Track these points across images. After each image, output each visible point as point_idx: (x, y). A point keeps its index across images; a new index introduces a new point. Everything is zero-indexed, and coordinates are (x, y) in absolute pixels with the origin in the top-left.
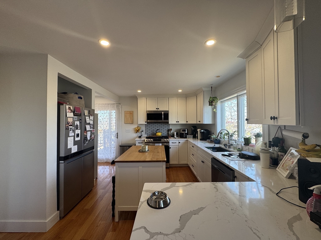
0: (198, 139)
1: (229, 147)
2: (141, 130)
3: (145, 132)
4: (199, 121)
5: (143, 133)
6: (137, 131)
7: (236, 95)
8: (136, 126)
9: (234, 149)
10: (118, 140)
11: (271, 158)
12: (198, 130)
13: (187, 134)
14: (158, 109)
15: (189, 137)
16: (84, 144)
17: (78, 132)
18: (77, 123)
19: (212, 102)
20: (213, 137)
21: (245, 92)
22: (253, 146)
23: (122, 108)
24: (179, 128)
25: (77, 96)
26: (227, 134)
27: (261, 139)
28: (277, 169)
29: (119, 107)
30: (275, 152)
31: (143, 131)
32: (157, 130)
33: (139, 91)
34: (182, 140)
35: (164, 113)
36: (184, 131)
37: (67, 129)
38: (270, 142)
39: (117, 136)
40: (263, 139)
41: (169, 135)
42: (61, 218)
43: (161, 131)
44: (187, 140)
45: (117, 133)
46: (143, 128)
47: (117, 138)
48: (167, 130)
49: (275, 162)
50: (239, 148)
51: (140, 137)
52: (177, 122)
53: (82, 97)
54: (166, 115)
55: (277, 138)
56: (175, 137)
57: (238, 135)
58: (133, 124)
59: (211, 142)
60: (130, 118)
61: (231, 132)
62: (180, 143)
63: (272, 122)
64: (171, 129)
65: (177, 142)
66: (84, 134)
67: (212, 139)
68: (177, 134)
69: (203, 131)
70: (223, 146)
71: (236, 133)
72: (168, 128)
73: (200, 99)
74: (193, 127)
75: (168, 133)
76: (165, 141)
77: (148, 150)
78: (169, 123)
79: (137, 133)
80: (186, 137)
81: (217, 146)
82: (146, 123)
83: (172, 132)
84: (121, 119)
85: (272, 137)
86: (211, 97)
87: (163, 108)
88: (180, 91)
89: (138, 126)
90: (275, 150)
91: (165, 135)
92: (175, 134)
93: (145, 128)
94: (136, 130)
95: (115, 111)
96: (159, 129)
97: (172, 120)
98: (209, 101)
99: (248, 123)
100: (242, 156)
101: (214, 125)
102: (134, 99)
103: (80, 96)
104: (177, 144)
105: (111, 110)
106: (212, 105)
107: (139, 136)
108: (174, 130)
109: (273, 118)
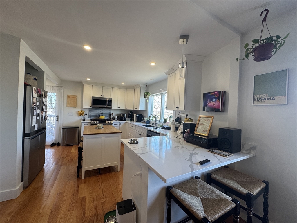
0: (134, 121)
1: (156, 125)
2: (84, 114)
3: (89, 115)
4: (136, 108)
5: (87, 117)
6: (81, 114)
7: (161, 93)
8: (80, 110)
9: (158, 126)
10: (58, 123)
11: (176, 127)
12: (135, 115)
13: (126, 117)
14: (103, 96)
15: (128, 120)
16: (41, 123)
17: (39, 111)
18: (38, 103)
19: (146, 95)
20: (145, 119)
21: (167, 92)
22: (168, 123)
23: (64, 91)
24: (119, 113)
25: (33, 77)
26: (154, 117)
27: (172, 119)
28: (177, 131)
29: (61, 90)
30: (177, 124)
31: (86, 115)
32: (101, 114)
33: (88, 79)
34: (122, 122)
35: (108, 100)
36: (123, 115)
37: (33, 108)
38: (175, 119)
39: (58, 118)
40: (173, 119)
41: (111, 118)
42: (25, 188)
43: (104, 115)
44: (126, 122)
45: (58, 116)
46: (87, 112)
47: (58, 120)
48: (109, 115)
49: (177, 129)
50: (161, 125)
51: (84, 120)
52: (118, 108)
53: (37, 78)
54: (110, 102)
55: (178, 117)
56: (116, 119)
57: (161, 117)
58: (76, 107)
59: (144, 122)
60: (72, 102)
61: (157, 115)
62: (120, 124)
63: (177, 109)
64: (113, 114)
65: (119, 123)
66: (41, 114)
67: (145, 121)
68: (117, 118)
69: (138, 115)
70: (151, 125)
71: (160, 116)
72: (110, 113)
73: (138, 91)
74: (131, 112)
75: (110, 117)
76: (109, 123)
77: (103, 128)
78: (112, 109)
79: (80, 116)
80: (125, 120)
81: (148, 125)
82: (91, 108)
83: (113, 116)
84: (62, 102)
85: (176, 117)
86: (146, 92)
87: (107, 96)
88: (123, 84)
89: (82, 110)
90: (177, 123)
91: (107, 118)
92: (116, 118)
93: (89, 112)
94: (79, 113)
95: (55, 94)
96: (102, 113)
97: (114, 106)
98: (144, 95)
99: (167, 110)
100: (163, 128)
101: (146, 111)
102: (80, 85)
103: (35, 77)
104: (118, 125)
105: (51, 92)
106: (146, 98)
107: (82, 118)
108: (115, 114)
109: (177, 107)
